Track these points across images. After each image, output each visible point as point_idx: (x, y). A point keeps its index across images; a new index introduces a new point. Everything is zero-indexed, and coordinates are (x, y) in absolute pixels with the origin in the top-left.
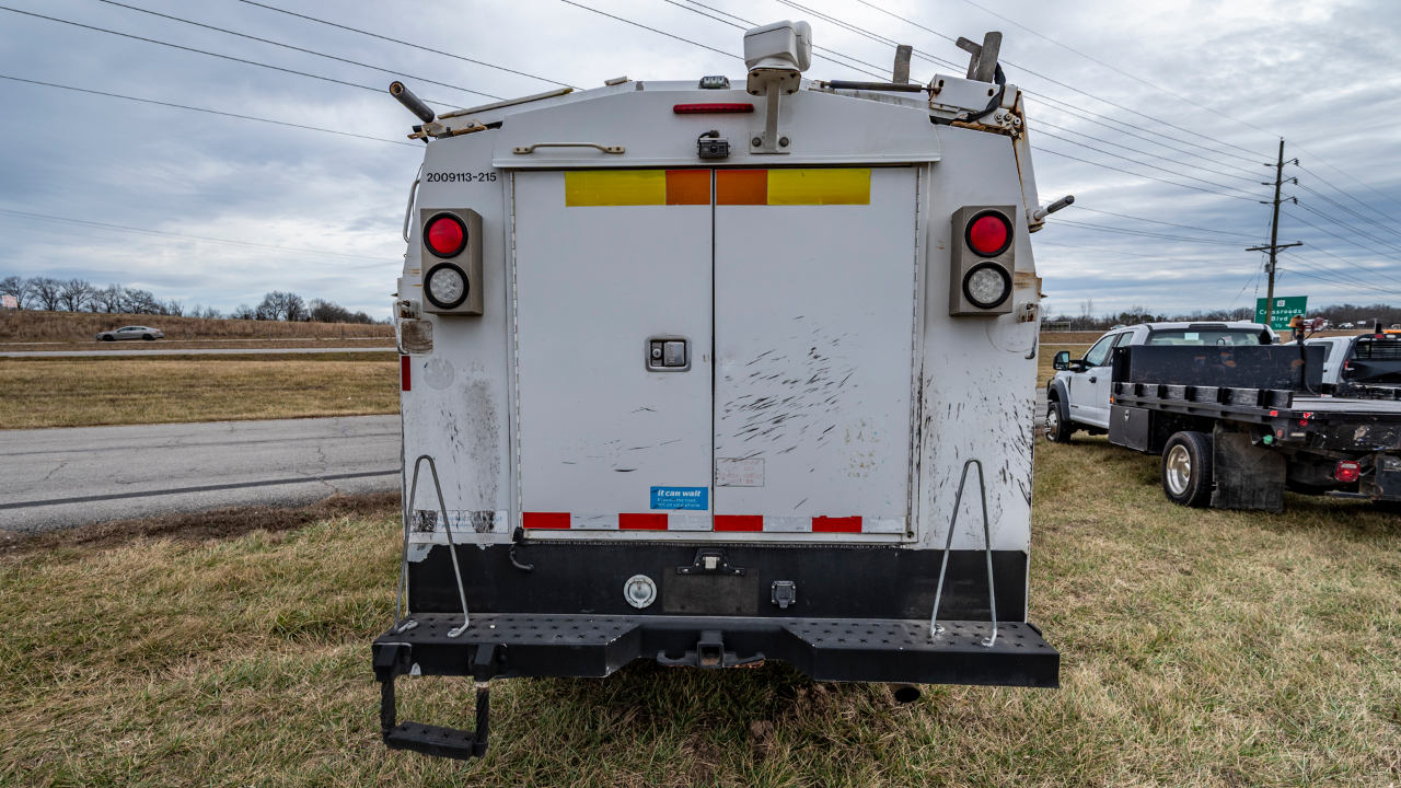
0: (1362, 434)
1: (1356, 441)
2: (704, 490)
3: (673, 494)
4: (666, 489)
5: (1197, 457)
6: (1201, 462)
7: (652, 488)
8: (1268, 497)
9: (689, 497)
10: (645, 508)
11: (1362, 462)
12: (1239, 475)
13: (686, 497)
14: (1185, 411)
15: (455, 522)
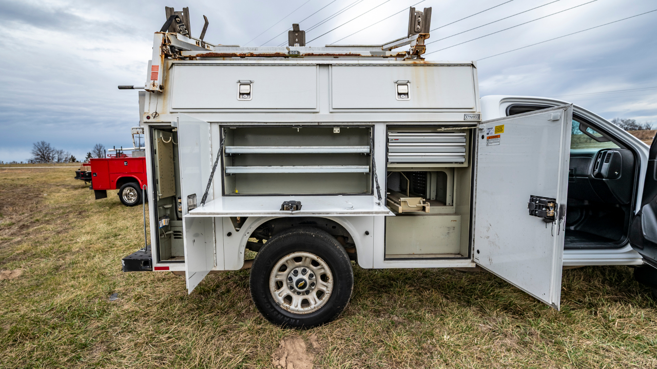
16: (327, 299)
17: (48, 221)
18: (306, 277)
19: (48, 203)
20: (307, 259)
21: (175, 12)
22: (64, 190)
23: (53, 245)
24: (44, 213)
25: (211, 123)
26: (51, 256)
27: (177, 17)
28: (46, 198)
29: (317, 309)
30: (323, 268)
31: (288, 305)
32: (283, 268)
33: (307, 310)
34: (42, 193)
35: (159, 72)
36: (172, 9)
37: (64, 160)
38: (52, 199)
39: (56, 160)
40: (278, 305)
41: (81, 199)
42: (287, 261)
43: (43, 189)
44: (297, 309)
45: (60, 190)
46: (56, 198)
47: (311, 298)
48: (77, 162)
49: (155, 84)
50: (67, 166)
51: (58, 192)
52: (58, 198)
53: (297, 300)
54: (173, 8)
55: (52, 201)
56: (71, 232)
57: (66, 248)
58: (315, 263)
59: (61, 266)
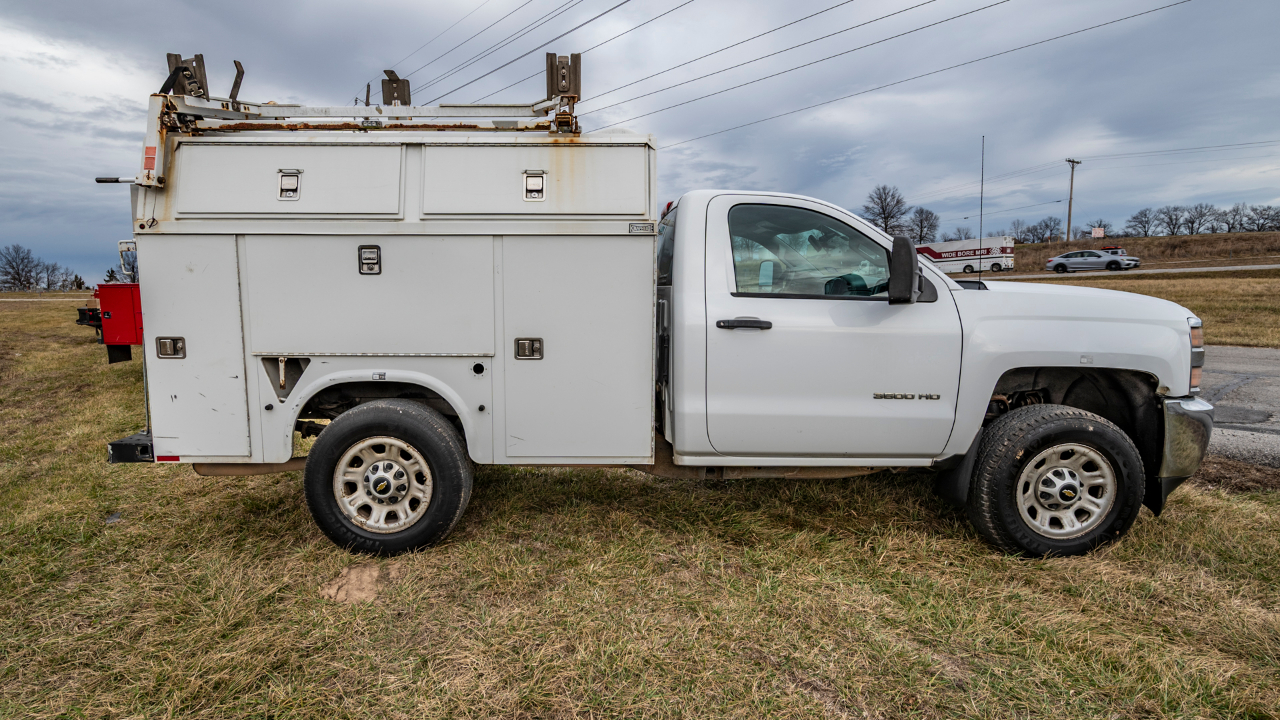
16: (424, 511)
17: (19, 402)
18: (389, 476)
19: (23, 370)
20: (393, 448)
21: (183, 62)
22: (55, 345)
23: (24, 442)
24: (13, 388)
25: (237, 235)
26: (17, 458)
27: (186, 69)
28: (18, 362)
29: (408, 526)
30: (417, 462)
31: (363, 520)
32: (356, 462)
33: (393, 527)
34: (11, 352)
35: (156, 157)
36: (178, 57)
37: (60, 284)
38: (30, 363)
39: (44, 285)
40: (348, 518)
41: (86, 363)
42: (361, 451)
43: (13, 343)
44: (377, 525)
45: (47, 346)
46: (39, 360)
47: (402, 508)
48: (88, 288)
49: (151, 176)
50: (65, 297)
51: (44, 350)
52: (41, 360)
53: (379, 512)
54: (180, 56)
55: (30, 367)
56: (58, 421)
57: (45, 446)
58: (406, 456)
59: (33, 474)
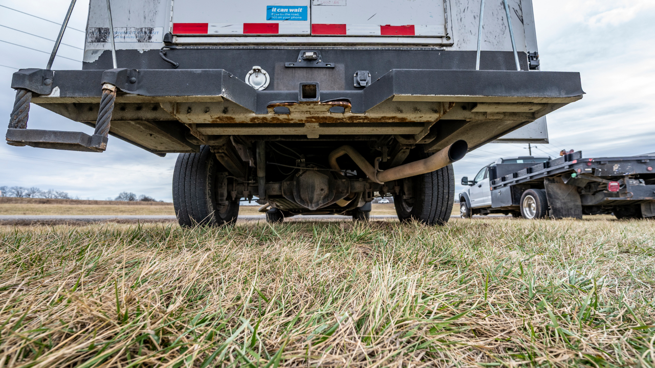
0: (617, 168)
1: (615, 172)
2: (305, 8)
3: (282, 10)
4: (278, 7)
5: (538, 198)
6: (540, 200)
7: (268, 6)
8: (575, 212)
9: (294, 12)
10: (262, 19)
11: (620, 182)
12: (560, 202)
13: (291, 13)
14: (528, 179)
15: (123, 35)
